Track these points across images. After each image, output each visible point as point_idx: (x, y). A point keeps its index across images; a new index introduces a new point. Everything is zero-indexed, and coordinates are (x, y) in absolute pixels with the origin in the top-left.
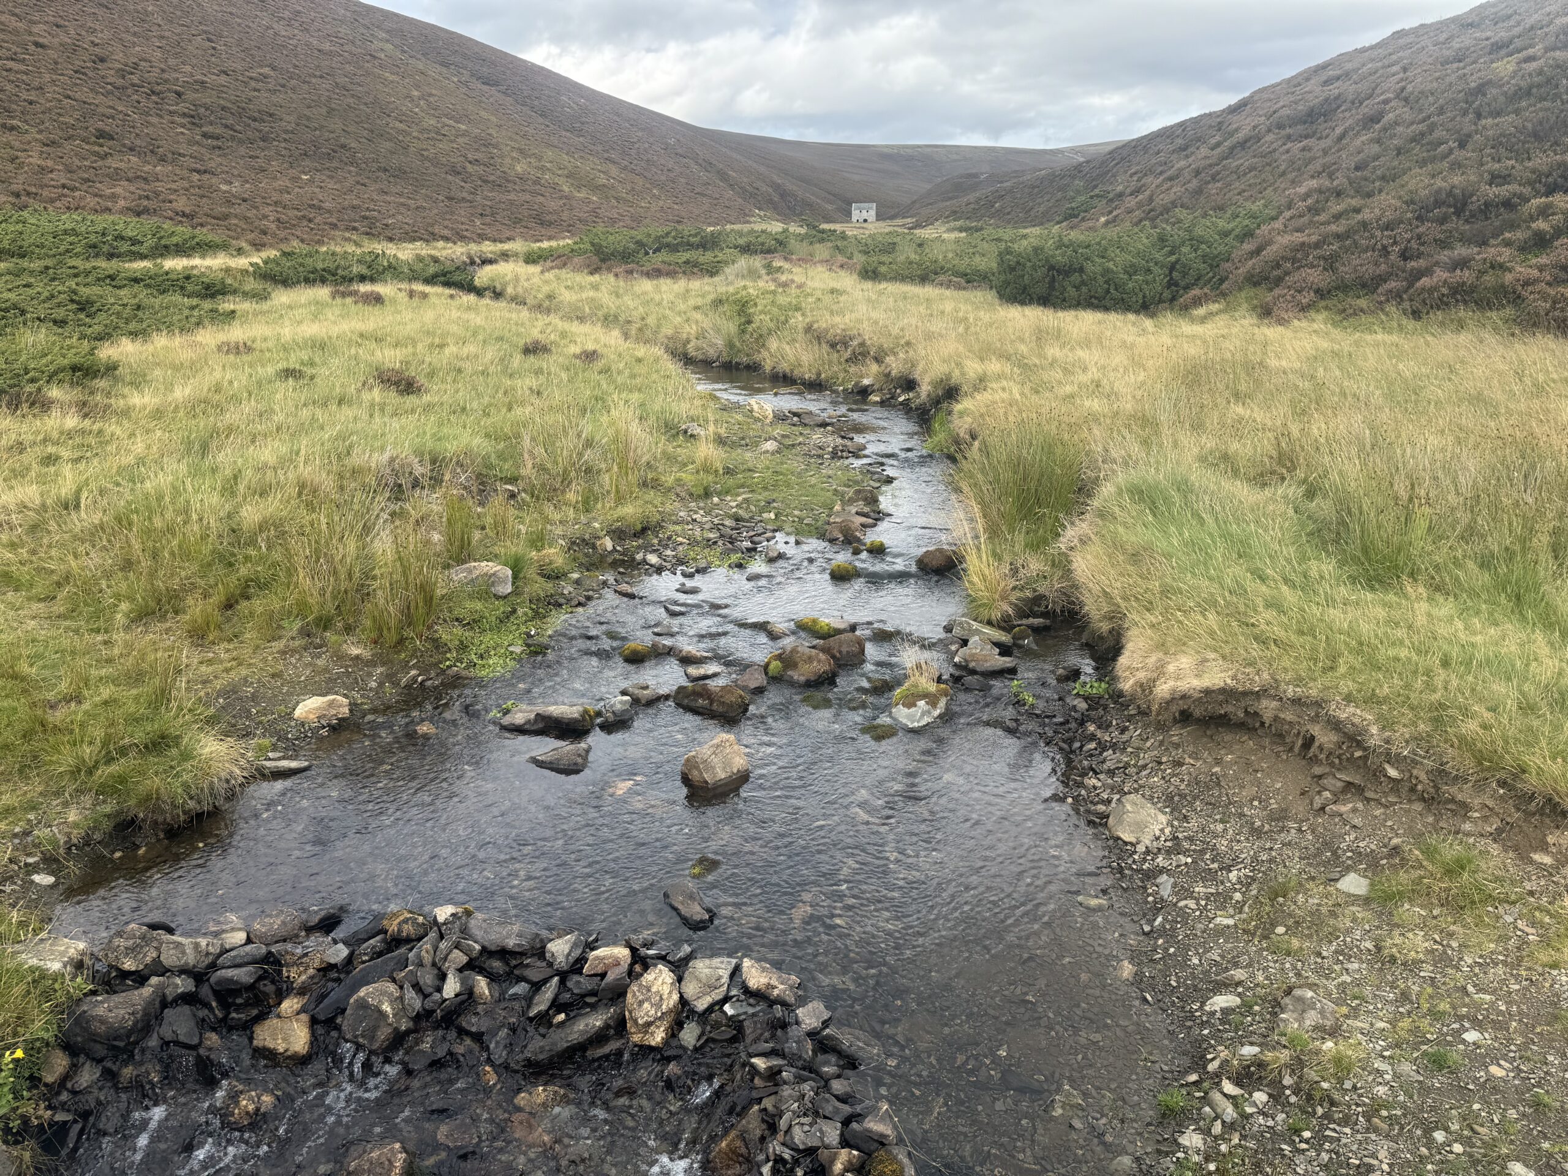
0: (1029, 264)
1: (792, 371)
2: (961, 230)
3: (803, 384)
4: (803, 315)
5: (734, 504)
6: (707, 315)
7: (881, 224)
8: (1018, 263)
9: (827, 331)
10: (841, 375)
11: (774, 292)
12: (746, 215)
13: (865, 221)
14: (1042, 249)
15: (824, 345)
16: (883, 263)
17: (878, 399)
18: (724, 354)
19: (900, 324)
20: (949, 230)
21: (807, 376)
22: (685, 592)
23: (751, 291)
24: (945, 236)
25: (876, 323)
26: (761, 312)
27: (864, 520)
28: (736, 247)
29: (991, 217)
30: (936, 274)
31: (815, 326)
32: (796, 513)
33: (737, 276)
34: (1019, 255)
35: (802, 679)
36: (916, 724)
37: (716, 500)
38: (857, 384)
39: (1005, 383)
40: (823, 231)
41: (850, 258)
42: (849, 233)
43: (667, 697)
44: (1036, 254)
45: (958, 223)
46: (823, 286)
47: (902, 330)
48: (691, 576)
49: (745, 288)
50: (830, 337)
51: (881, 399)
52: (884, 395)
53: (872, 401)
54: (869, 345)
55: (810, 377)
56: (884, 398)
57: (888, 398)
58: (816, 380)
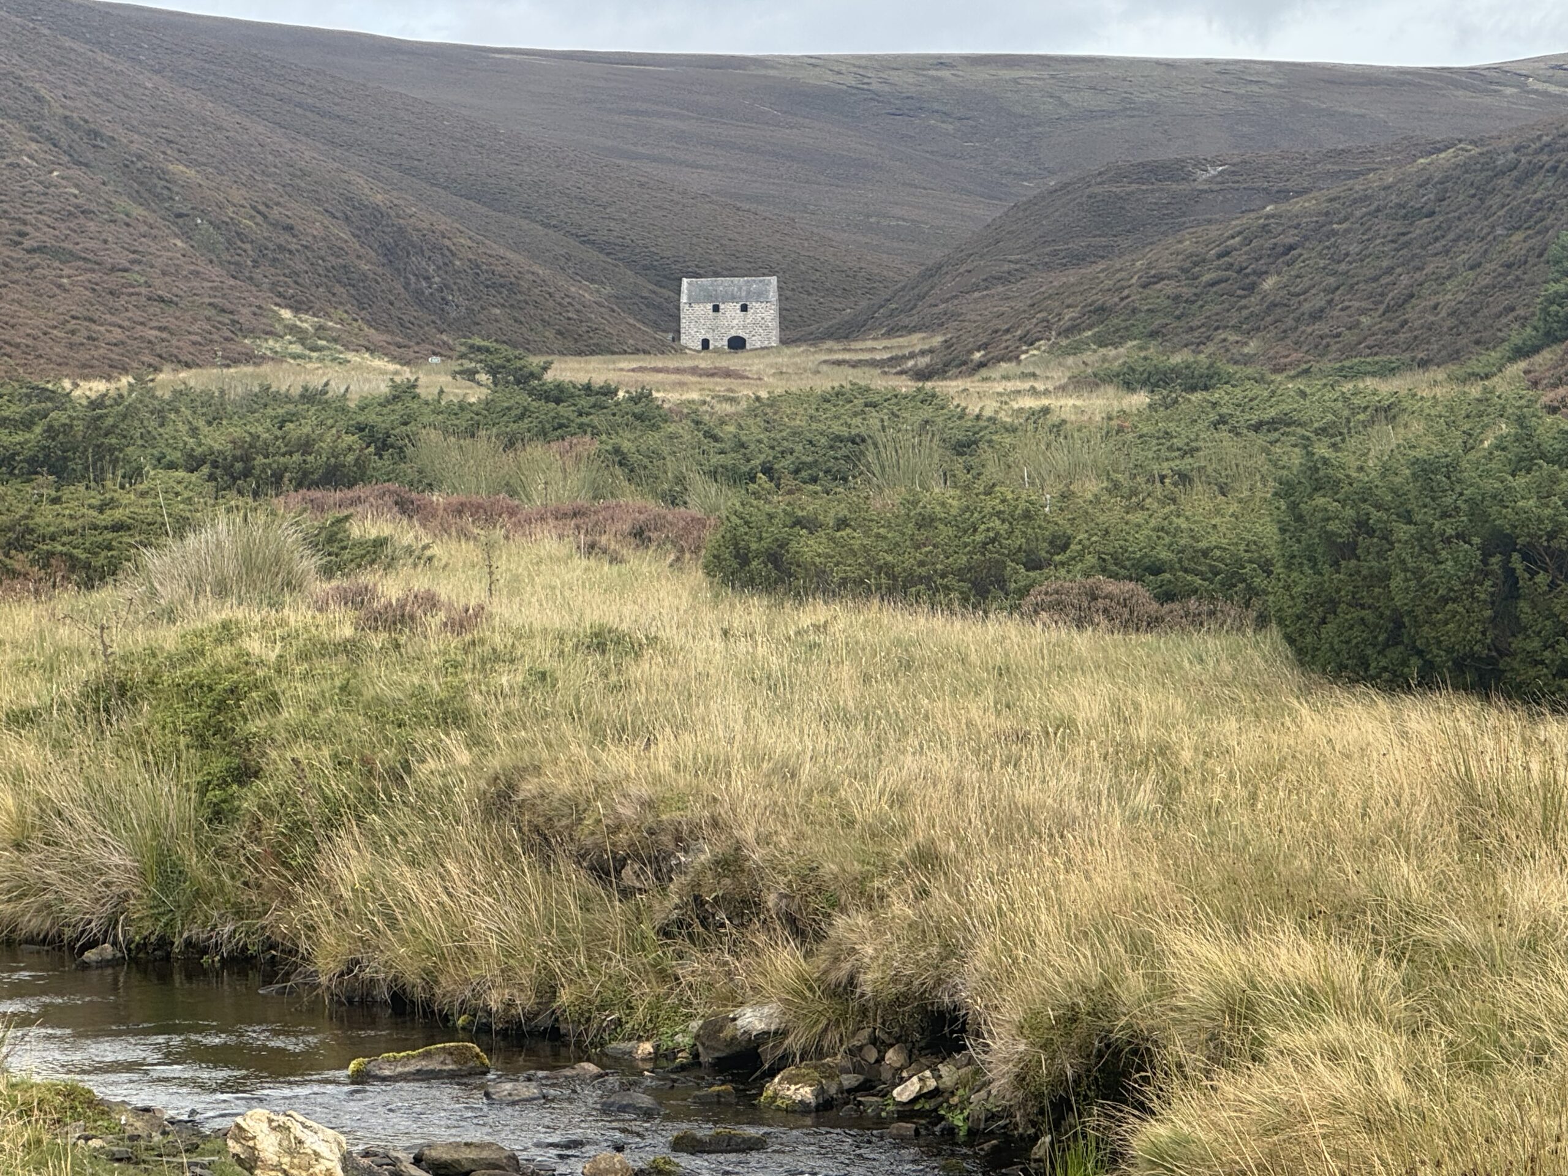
0: (1402, 531)
1: (431, 978)
2: (1128, 381)
3: (481, 1031)
4: (474, 741)
6: (61, 746)
7: (803, 357)
8: (1362, 525)
9: (576, 807)
10: (645, 992)
11: (350, 649)
12: (239, 329)
13: (737, 344)
14: (1452, 469)
15: (567, 867)
16: (810, 525)
17: (805, 1093)
18: (137, 909)
19: (890, 777)
20: (1082, 383)
21: (494, 1000)
23: (254, 645)
24: (1066, 405)
25: (787, 772)
26: (295, 733)
28: (193, 463)
29: (1250, 327)
30: (1034, 564)
31: (529, 788)
33: (196, 585)
34: (1366, 495)
38: (713, 1028)
39: (1337, 1030)
40: (559, 394)
41: (674, 500)
42: (668, 397)
44: (1432, 492)
45: (1120, 355)
46: (557, 620)
47: (900, 799)
49: (228, 632)
50: (593, 833)
51: (820, 1092)
52: (831, 1077)
53: (779, 1102)
54: (759, 867)
55: (510, 1004)
56: (833, 1090)
57: (849, 1091)
58: (537, 1014)
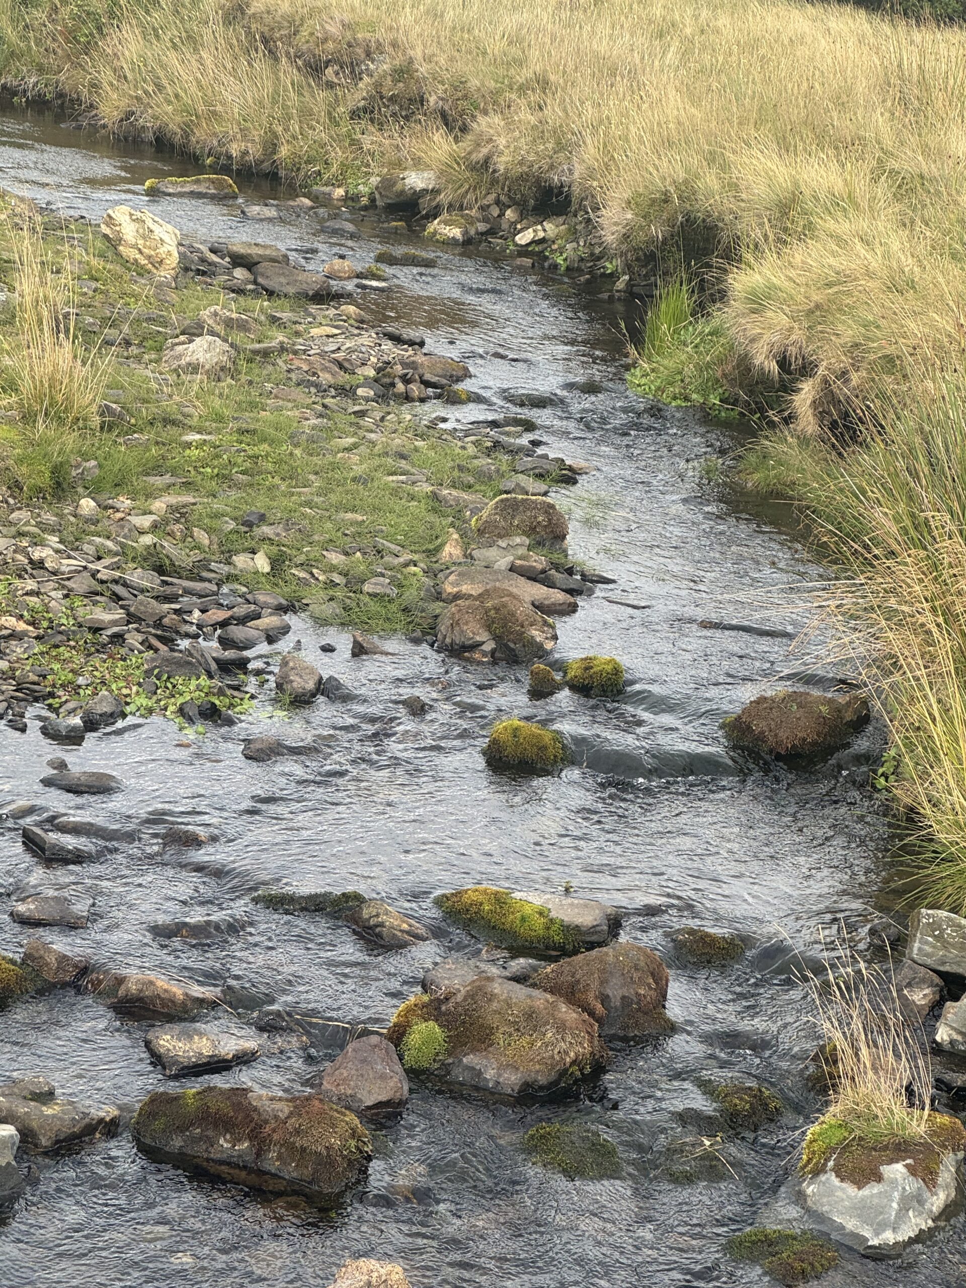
1: (188, 129)
3: (229, 171)
5: (145, 522)
9: (295, 22)
15: (286, 64)
17: (455, 232)
22: (74, 789)
27: (539, 592)
32: (335, 558)
35: (511, 1080)
36: (889, 1237)
37: (87, 505)
38: (387, 183)
43: (111, 1128)
47: (518, 41)
48: (73, 738)
50: (307, 42)
51: (465, 233)
52: (472, 224)
53: (438, 237)
54: (424, 78)
55: (245, 153)
56: (472, 232)
57: (482, 234)
58: (263, 162)
